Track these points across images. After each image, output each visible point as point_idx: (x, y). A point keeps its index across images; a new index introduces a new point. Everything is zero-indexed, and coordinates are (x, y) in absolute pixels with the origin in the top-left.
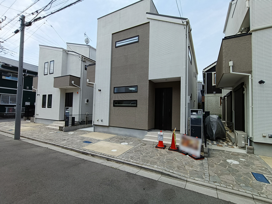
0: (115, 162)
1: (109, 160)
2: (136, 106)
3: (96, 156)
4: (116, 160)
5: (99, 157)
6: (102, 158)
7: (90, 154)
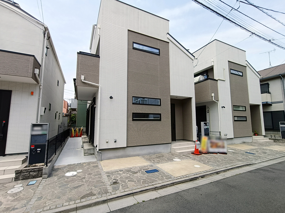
0: (223, 172)
1: (218, 174)
2: (160, 120)
3: (206, 176)
4: (223, 170)
5: (210, 175)
6: (212, 174)
7: (200, 176)
